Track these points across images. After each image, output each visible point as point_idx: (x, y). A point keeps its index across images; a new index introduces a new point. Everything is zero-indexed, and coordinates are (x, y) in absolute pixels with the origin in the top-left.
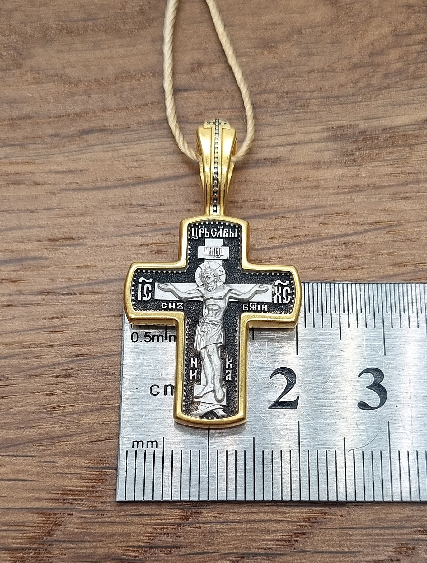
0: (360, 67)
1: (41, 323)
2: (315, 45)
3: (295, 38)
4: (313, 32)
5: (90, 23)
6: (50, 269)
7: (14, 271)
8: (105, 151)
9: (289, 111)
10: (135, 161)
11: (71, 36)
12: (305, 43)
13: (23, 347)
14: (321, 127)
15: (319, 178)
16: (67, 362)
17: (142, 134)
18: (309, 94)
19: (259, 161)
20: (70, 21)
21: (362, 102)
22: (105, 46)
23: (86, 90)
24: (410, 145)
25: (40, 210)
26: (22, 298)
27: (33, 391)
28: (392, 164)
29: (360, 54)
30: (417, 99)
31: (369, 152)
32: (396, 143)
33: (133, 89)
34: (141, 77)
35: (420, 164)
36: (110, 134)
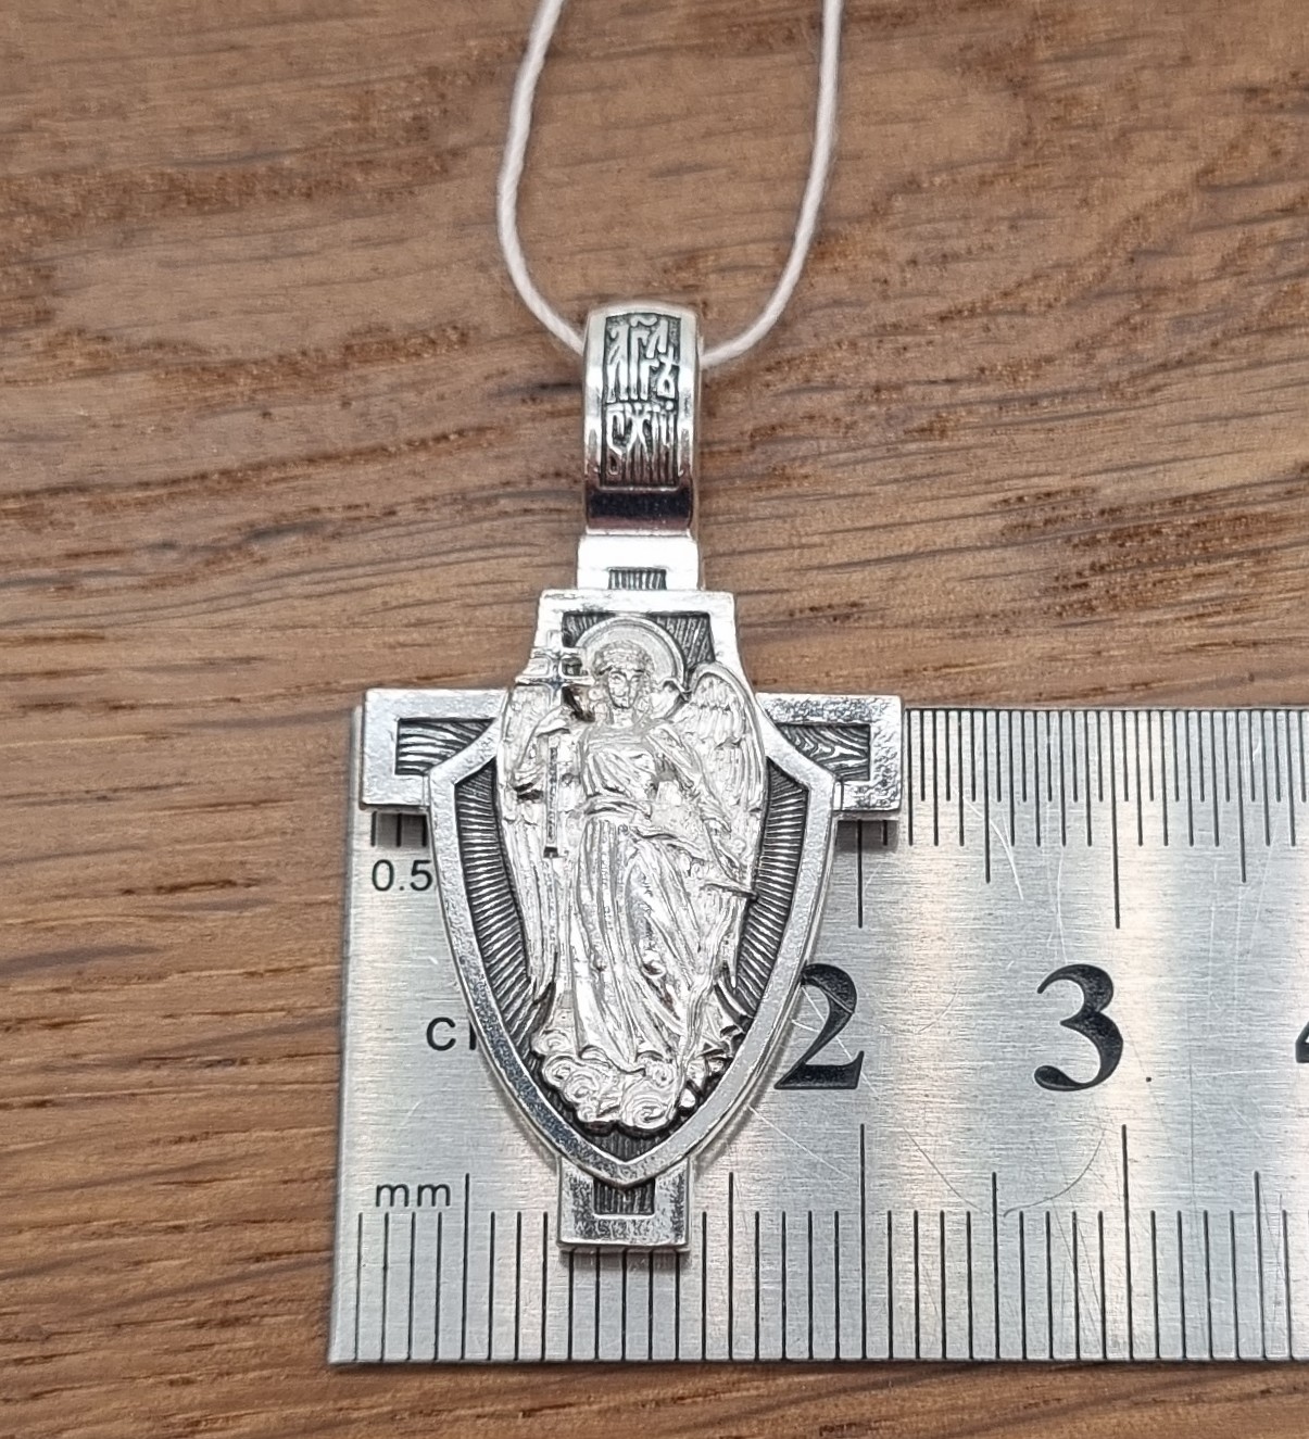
0: (1101, 295)
1: (143, 1157)
2: (961, 225)
3: (899, 203)
4: (955, 181)
5: (261, 168)
6: (163, 984)
7: (57, 990)
8: (322, 596)
9: (886, 447)
10: (414, 625)
11: (202, 213)
12: (929, 221)
13: (93, 1234)
14: (983, 498)
15: (981, 667)
16: (229, 1281)
17: (432, 536)
18: (947, 388)
19: (798, 615)
20: (195, 164)
21: (1110, 411)
22: (311, 244)
23: (257, 391)
24: (1255, 553)
25: (126, 789)
26: (83, 1078)
27: (128, 1373)
28: (1203, 615)
29: (1101, 251)
30: (1279, 396)
31: (1132, 577)
32: (1213, 545)
33: (402, 386)
34: (422, 345)
35: (1288, 611)
36: (333, 537)
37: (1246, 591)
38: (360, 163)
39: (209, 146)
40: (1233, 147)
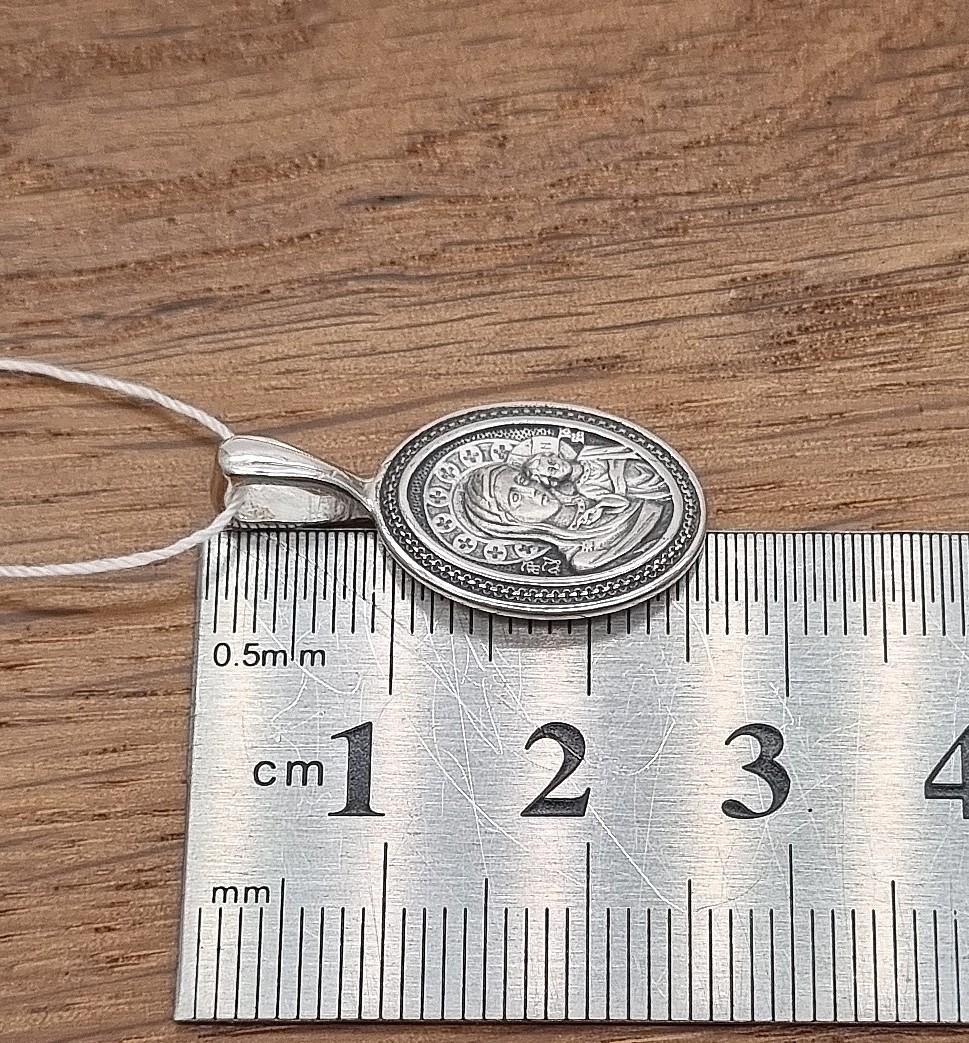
0: (807, 129)
1: (76, 763)
2: (699, 78)
3: (652, 63)
4: (694, 46)
5: (167, 40)
6: (91, 636)
7: (10, 642)
8: (213, 352)
9: (642, 242)
10: (284, 373)
11: (122, 74)
12: (675, 76)
13: (37, 821)
14: (715, 278)
15: (714, 402)
16: (143, 854)
17: (297, 308)
18: (689, 198)
19: (574, 365)
20: (117, 37)
21: (812, 215)
22: (205, 95)
23: (164, 203)
24: (923, 318)
25: (63, 494)
26: (30, 705)
27: (63, 923)
28: (884, 363)
29: (806, 97)
30: (942, 203)
31: (829, 335)
32: (892, 312)
33: (273, 199)
34: (290, 168)
35: (949, 360)
36: (222, 309)
37: (917, 345)
38: (242, 36)
39: (128, 25)
40: (907, 20)
